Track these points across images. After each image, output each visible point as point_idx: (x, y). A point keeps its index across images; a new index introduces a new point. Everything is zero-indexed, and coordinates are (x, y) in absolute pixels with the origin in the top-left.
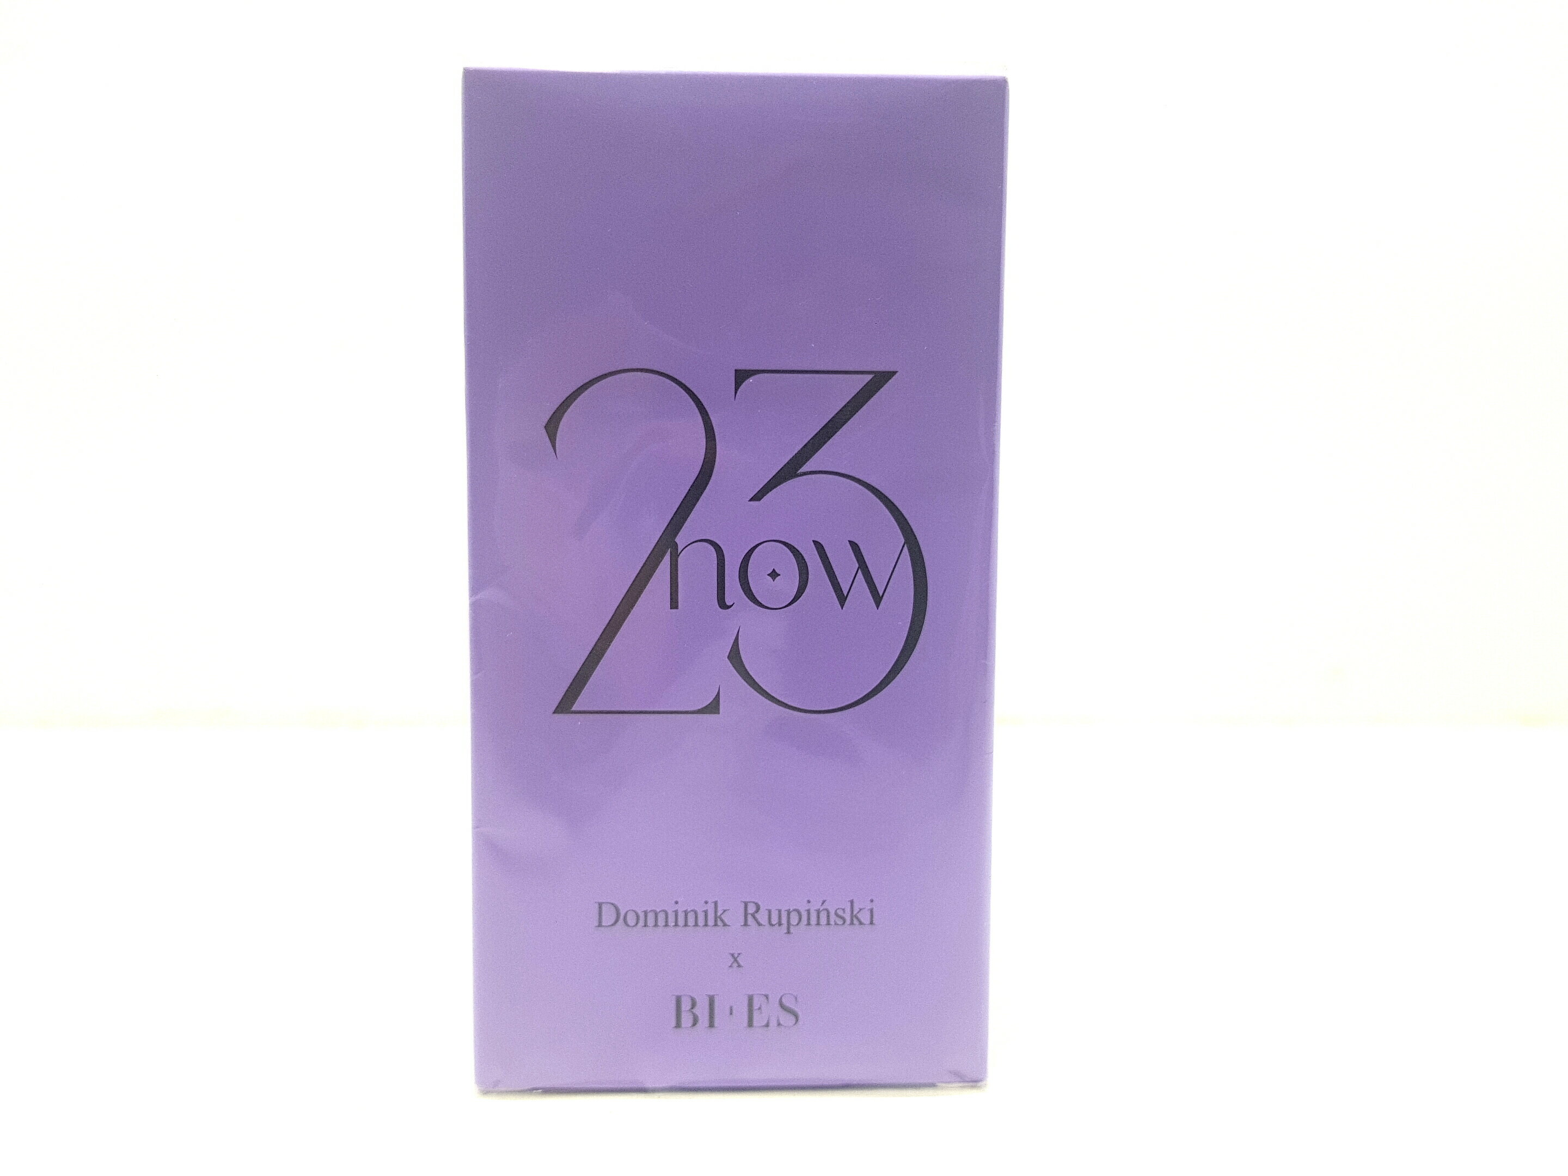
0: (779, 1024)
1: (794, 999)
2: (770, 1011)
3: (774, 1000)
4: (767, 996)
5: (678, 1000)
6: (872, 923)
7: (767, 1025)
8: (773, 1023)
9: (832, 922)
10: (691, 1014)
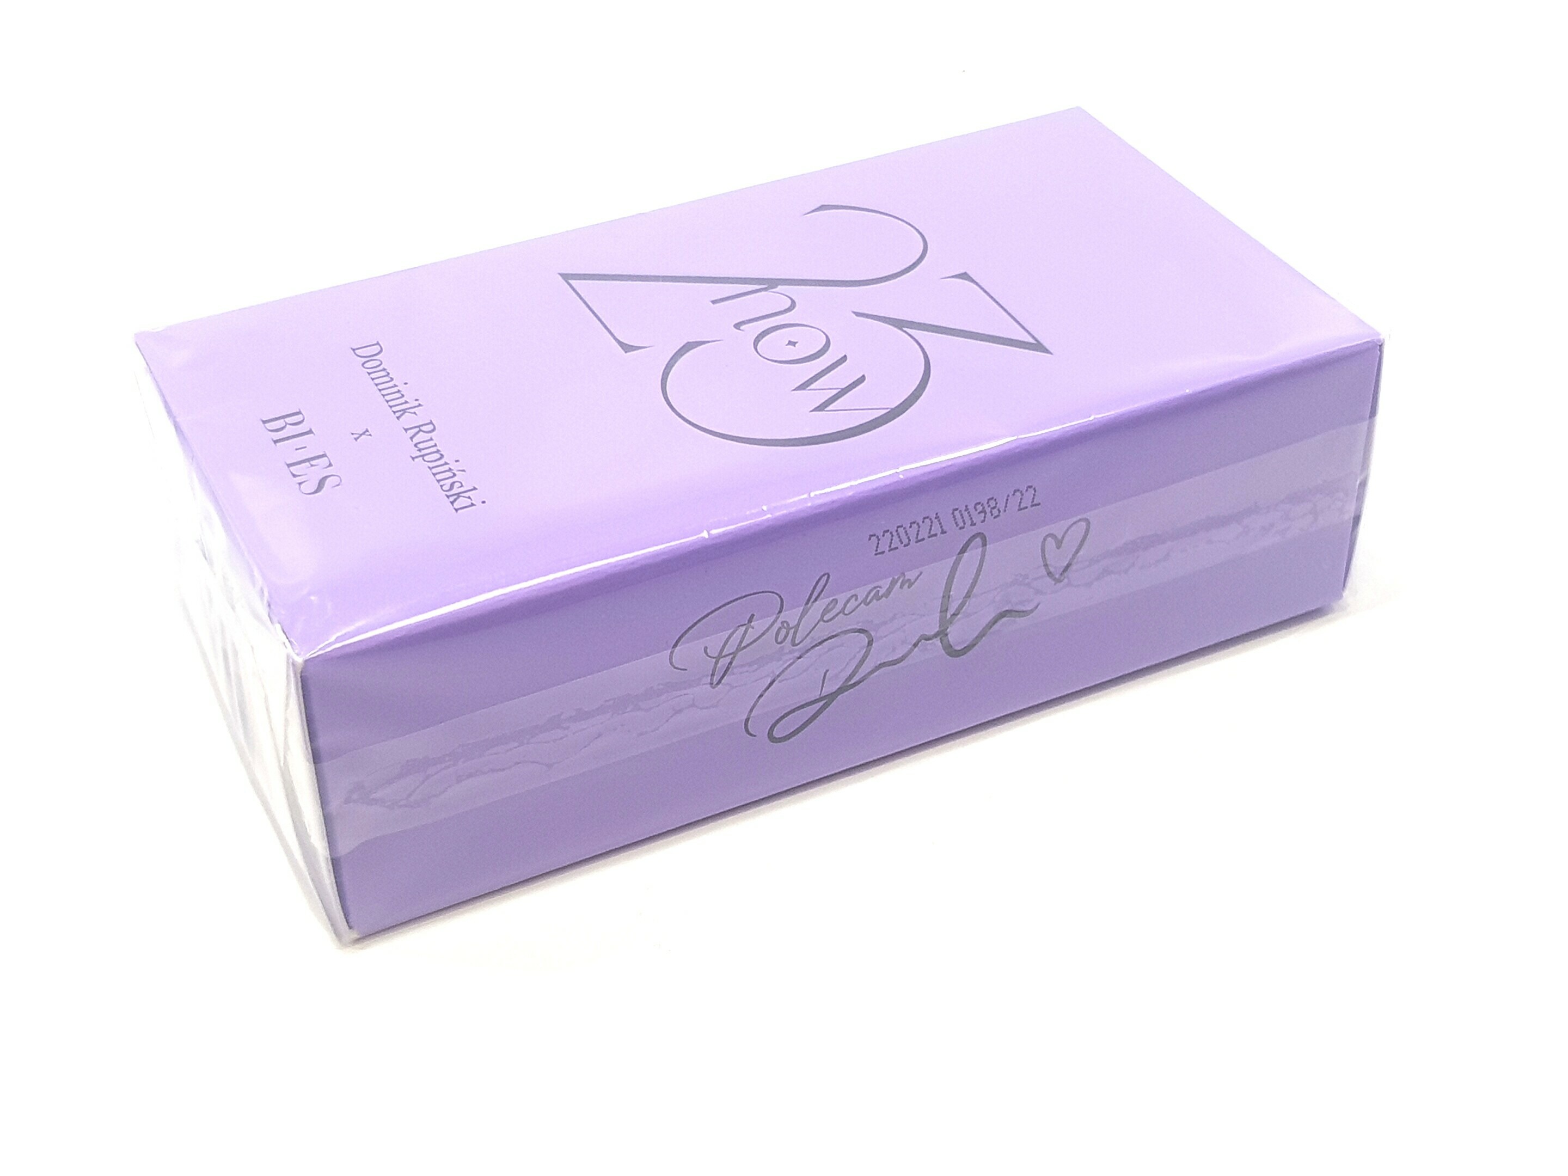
0: (300, 484)
1: (338, 483)
2: (312, 474)
3: (330, 471)
4: (330, 465)
5: (299, 413)
6: (456, 510)
7: (294, 476)
8: (299, 479)
9: (442, 483)
10: (284, 424)
